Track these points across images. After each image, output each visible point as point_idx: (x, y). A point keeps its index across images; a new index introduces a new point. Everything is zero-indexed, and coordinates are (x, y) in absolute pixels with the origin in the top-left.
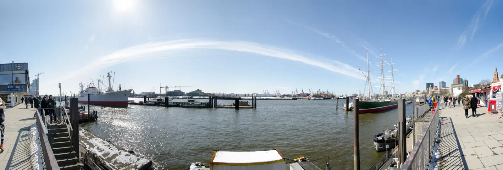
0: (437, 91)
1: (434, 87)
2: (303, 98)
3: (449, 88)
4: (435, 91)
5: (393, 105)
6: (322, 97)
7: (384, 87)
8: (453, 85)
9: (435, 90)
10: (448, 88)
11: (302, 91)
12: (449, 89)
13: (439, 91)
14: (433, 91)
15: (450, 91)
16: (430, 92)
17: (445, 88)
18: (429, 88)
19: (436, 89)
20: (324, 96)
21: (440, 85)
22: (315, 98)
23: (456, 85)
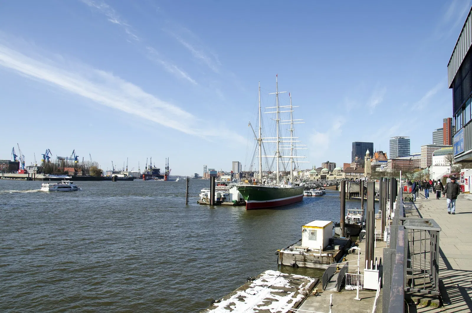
0: (383, 165)
1: (377, 155)
2: (6, 175)
3: (419, 157)
4: (379, 166)
5: (296, 197)
6: (66, 173)
7: (280, 158)
8: (431, 150)
9: (379, 163)
10: (415, 158)
11: (13, 156)
12: (418, 160)
13: (390, 165)
14: (372, 164)
15: (423, 164)
16: (368, 167)
17: (408, 158)
18: (363, 159)
19: (381, 158)
20: (72, 171)
21: (392, 148)
22: (47, 176)
23: (442, 149)
